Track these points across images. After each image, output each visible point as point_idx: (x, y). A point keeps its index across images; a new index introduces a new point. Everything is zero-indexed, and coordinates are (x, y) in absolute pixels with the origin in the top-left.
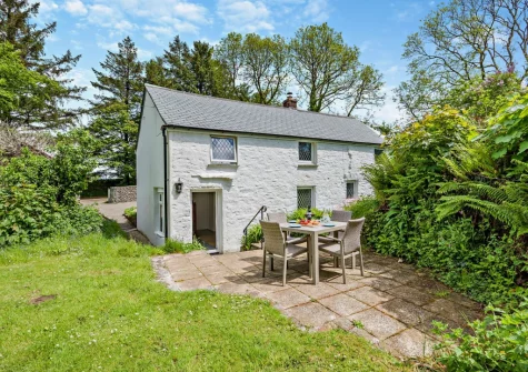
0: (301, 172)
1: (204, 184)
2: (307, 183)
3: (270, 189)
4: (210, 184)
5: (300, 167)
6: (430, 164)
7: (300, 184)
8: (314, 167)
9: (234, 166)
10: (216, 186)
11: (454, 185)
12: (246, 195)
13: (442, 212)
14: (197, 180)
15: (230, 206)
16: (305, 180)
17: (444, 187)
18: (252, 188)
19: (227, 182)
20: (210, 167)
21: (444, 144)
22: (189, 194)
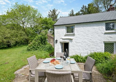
0: (106, 35)
1: (64, 41)
3: (89, 42)
4: (65, 40)
5: (105, 33)
7: (105, 41)
9: (73, 35)
12: (78, 44)
14: (61, 39)
15: (72, 47)
18: (80, 42)
19: (71, 40)
22: (59, 43)
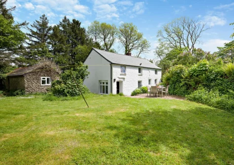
0: (139, 76)
1: (120, 79)
2: (140, 80)
6: (178, 76)
8: (142, 75)
9: (125, 74)
10: (122, 80)
11: (183, 80)
12: (128, 83)
13: (181, 84)
14: (118, 78)
16: (140, 78)
17: (182, 80)
18: (129, 81)
19: (124, 79)
20: (121, 75)
21: (181, 72)
